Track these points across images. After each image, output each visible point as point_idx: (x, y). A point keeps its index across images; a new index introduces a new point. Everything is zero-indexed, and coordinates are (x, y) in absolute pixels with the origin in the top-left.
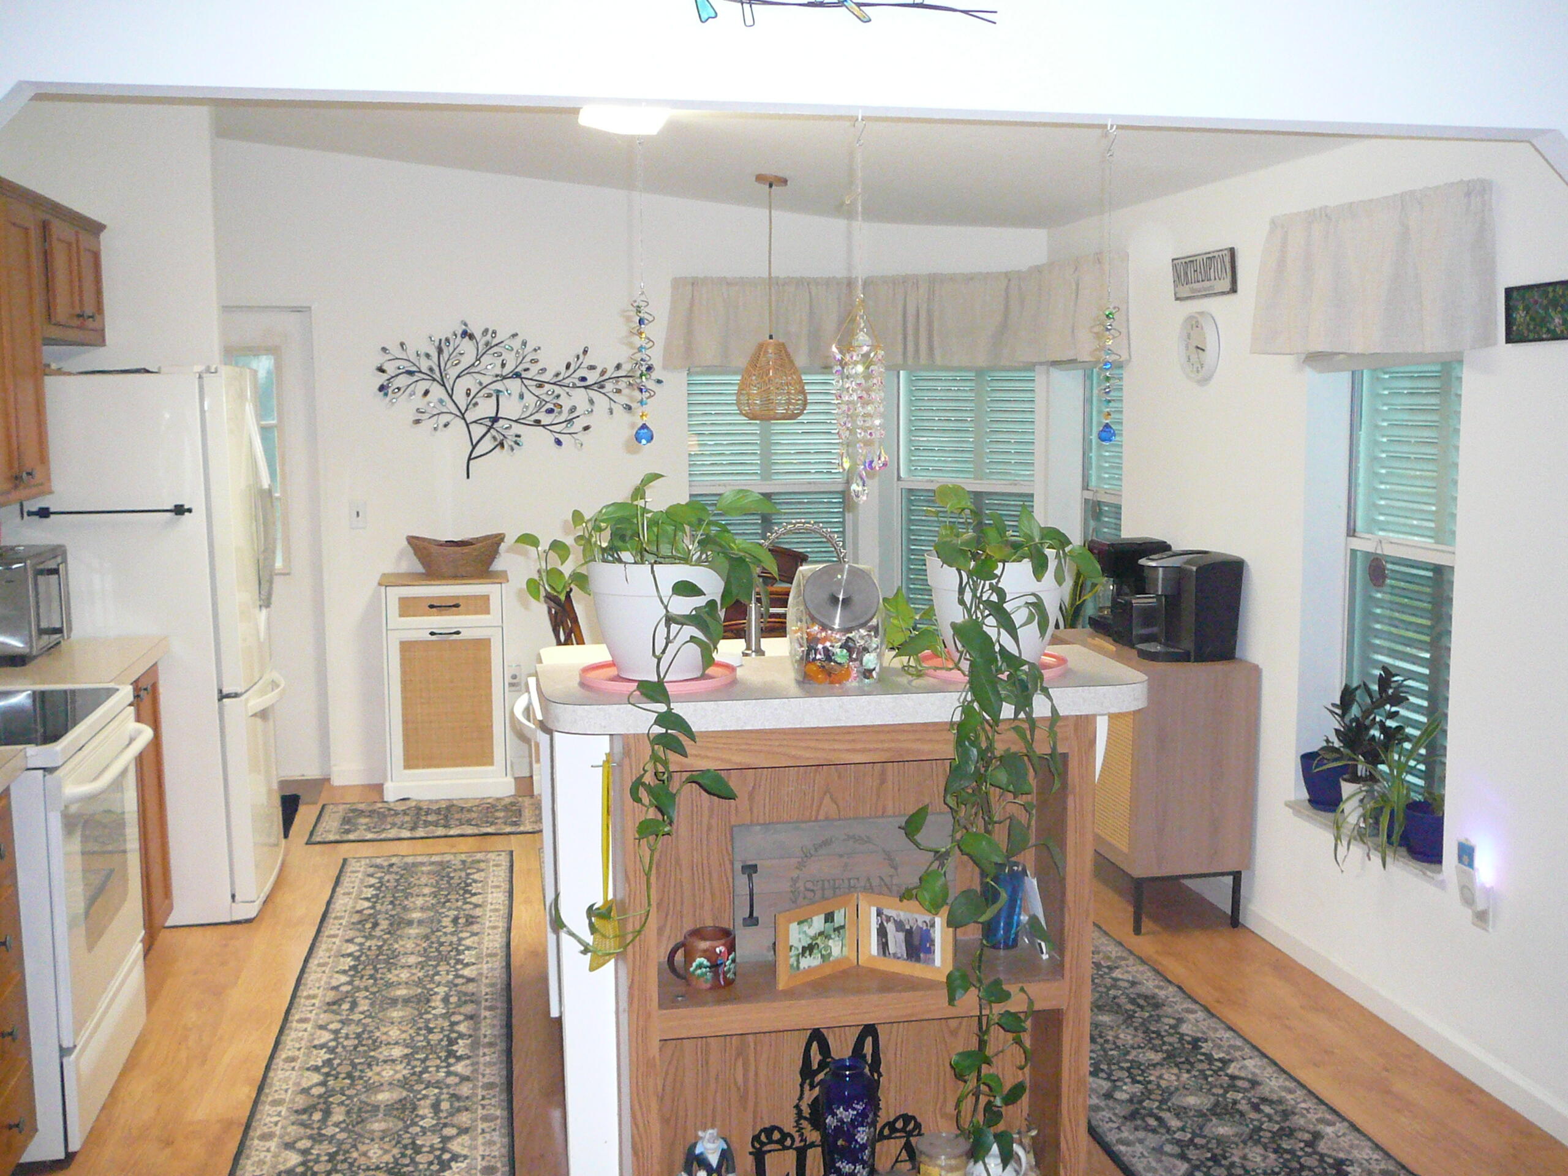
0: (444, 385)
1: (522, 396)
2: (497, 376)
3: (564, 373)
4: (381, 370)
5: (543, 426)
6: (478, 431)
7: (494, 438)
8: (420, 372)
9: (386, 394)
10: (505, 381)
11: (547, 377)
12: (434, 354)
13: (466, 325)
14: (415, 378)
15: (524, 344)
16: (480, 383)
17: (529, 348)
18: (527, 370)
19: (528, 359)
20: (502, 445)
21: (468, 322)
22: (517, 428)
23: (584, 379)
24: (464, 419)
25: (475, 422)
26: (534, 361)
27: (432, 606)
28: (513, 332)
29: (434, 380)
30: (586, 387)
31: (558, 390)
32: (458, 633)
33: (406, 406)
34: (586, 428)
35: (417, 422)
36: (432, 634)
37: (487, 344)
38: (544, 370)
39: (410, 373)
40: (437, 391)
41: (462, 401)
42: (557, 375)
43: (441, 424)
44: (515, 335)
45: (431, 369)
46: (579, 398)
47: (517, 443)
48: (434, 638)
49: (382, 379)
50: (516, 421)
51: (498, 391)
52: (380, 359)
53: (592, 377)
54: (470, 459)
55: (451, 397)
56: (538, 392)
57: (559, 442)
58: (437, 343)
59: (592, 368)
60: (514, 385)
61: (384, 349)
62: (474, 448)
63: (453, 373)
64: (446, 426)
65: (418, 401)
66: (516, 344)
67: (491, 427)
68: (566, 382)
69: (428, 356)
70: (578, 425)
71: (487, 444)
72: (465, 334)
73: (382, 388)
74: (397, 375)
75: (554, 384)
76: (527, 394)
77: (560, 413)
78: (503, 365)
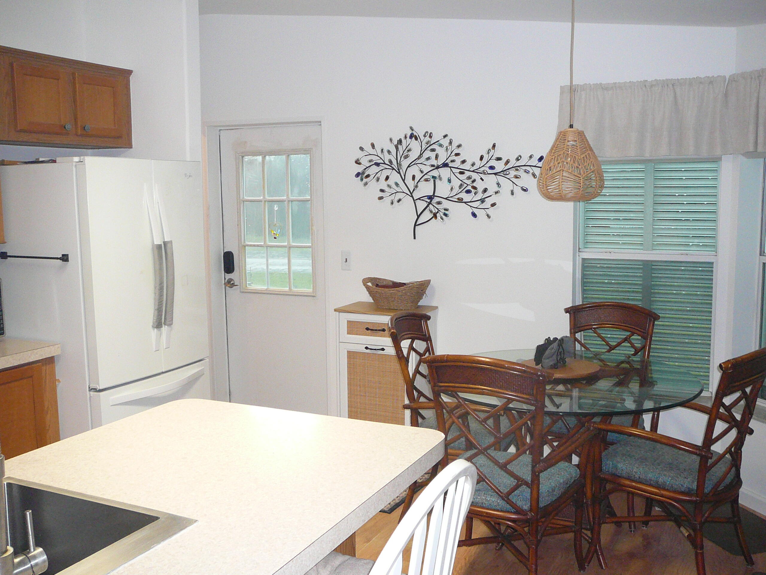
0: (399, 173)
1: (449, 181)
2: (433, 166)
3: (478, 164)
4: (358, 162)
5: (465, 203)
6: (421, 205)
7: (431, 212)
8: (385, 163)
9: (362, 180)
10: (439, 169)
11: (467, 166)
12: (394, 151)
13: (412, 130)
14: (381, 168)
15: (451, 143)
16: (422, 172)
17: (455, 144)
18: (453, 161)
19: (453, 154)
20: (435, 216)
21: (414, 128)
22: (446, 204)
23: (492, 168)
24: (412, 196)
25: (419, 199)
26: (457, 155)
27: (367, 329)
28: (444, 134)
29: (393, 169)
30: (495, 174)
31: (474, 176)
32: (383, 349)
33: (374, 187)
34: (493, 205)
35: (381, 198)
36: (367, 348)
37: (427, 143)
38: (464, 162)
39: (377, 164)
40: (395, 177)
41: (411, 184)
42: (473, 165)
43: (397, 199)
44: (445, 136)
45: (390, 161)
46: (490, 182)
47: (446, 215)
48: (368, 351)
49: (360, 169)
50: (446, 199)
51: (434, 177)
52: (359, 154)
53: (499, 166)
54: (415, 225)
55: (404, 180)
56: (461, 177)
57: (474, 215)
58: (396, 143)
59: (499, 159)
60: (445, 173)
61: (361, 149)
62: (418, 217)
63: (405, 163)
64: (399, 201)
65: (383, 184)
66: (445, 142)
67: (430, 203)
68: (482, 169)
69: (389, 152)
70: (489, 202)
71: (427, 215)
72: (411, 136)
73: (358, 175)
74: (370, 166)
75: (473, 171)
76: (453, 178)
77: (475, 193)
78: (437, 157)
